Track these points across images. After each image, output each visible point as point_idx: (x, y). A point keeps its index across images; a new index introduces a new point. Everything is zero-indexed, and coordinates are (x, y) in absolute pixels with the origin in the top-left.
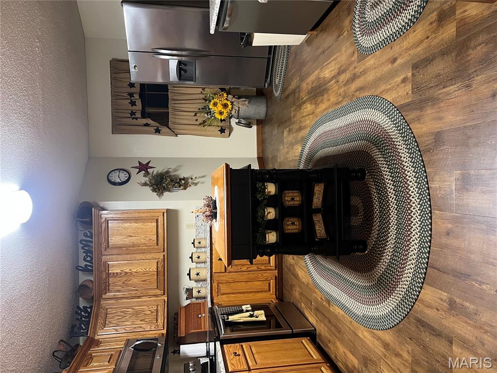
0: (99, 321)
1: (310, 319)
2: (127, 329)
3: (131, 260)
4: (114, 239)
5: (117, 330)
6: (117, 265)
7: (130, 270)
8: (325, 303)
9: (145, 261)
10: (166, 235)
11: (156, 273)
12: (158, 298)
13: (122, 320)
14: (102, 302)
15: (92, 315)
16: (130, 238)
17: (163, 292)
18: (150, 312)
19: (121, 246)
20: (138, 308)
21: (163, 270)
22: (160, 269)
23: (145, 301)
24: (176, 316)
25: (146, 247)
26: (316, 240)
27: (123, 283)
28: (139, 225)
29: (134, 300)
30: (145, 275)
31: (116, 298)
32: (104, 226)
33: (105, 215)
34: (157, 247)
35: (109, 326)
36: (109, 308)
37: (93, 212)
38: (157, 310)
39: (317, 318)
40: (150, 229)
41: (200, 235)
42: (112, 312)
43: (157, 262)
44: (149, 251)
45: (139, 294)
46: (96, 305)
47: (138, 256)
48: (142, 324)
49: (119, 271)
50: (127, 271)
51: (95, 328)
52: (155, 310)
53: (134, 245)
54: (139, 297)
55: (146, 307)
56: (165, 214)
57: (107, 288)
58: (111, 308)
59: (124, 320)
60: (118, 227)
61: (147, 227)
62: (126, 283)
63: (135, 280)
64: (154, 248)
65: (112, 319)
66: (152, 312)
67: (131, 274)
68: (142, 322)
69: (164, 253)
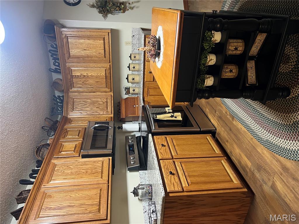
0: (69, 106)
1: (212, 121)
2: (88, 112)
3: (87, 67)
4: (73, 51)
5: (81, 113)
6: (77, 70)
7: (87, 74)
8: (229, 117)
9: (97, 69)
10: (111, 51)
11: (105, 77)
12: (107, 94)
13: (84, 107)
14: (70, 94)
15: (64, 102)
16: (85, 51)
17: (110, 90)
18: (102, 103)
19: (79, 57)
20: (94, 99)
21: (109, 76)
22: (107, 75)
23: (99, 95)
24: (119, 104)
25: (97, 59)
26: (247, 85)
27: (83, 83)
28: (90, 42)
29: (91, 94)
30: (98, 78)
31: (79, 92)
32: (65, 40)
33: (65, 32)
34: (105, 59)
35: (76, 110)
36: (75, 98)
37: (55, 29)
38: (107, 101)
39: (219, 123)
40: (99, 45)
41: (135, 51)
42: (77, 101)
43: (105, 70)
44: (100, 62)
45: (94, 90)
46: (66, 96)
47: (91, 65)
48: (97, 110)
49: (79, 74)
50: (85, 74)
51: (67, 111)
52: (105, 101)
53: (88, 57)
54: (94, 92)
55: (99, 99)
56: (110, 34)
57: (72, 85)
58: (76, 98)
59: (85, 107)
60: (75, 42)
61: (97, 43)
62: (85, 82)
63: (91, 81)
64: (103, 60)
65: (78, 106)
66: (104, 103)
67: (88, 77)
68: (97, 109)
69: (110, 64)
